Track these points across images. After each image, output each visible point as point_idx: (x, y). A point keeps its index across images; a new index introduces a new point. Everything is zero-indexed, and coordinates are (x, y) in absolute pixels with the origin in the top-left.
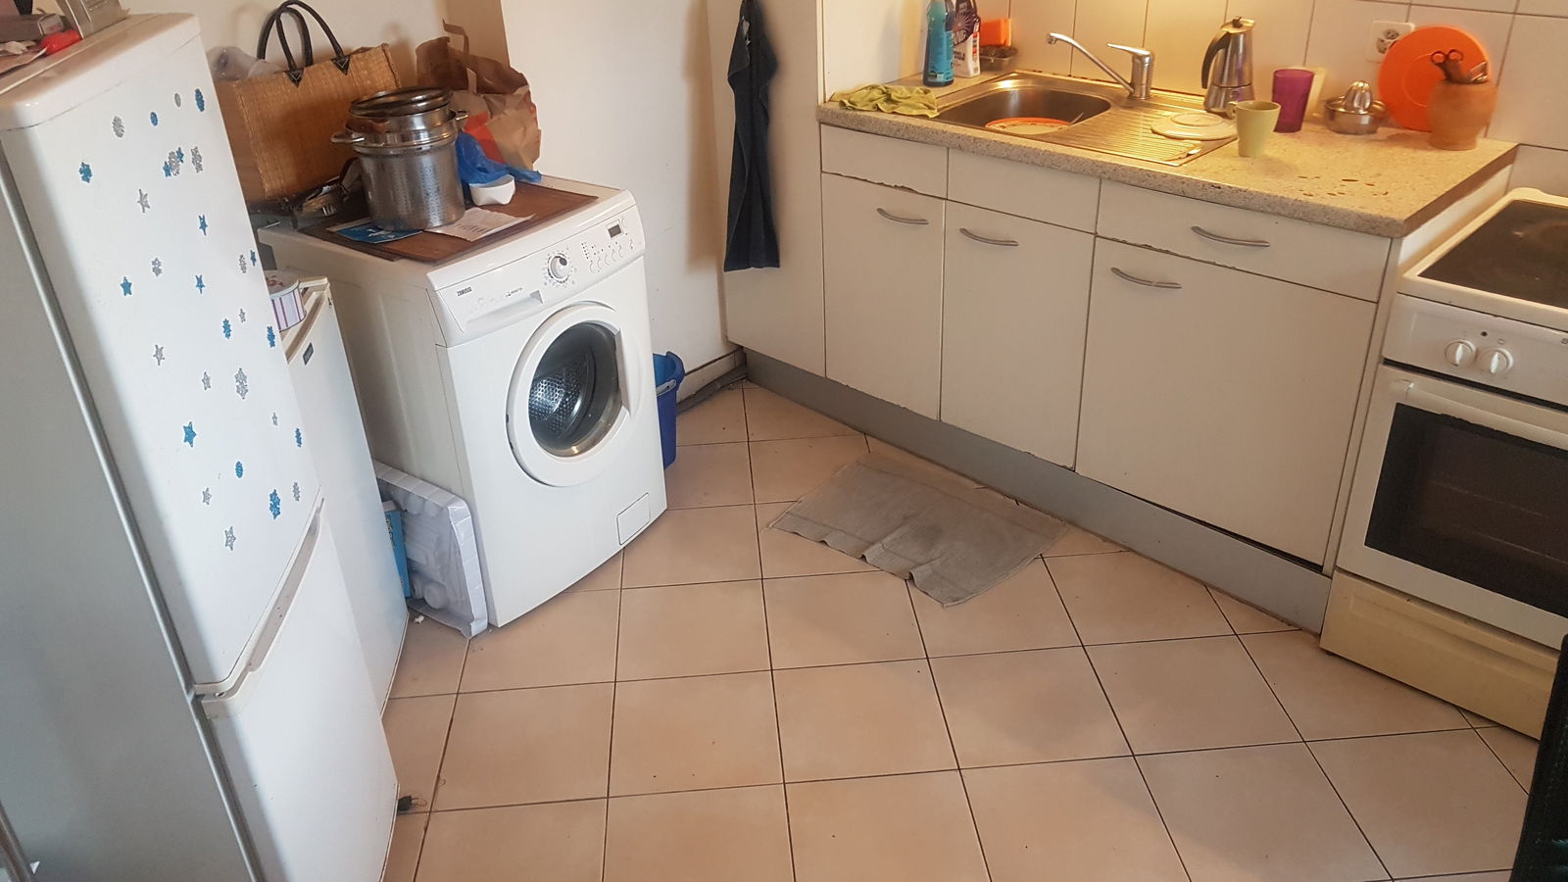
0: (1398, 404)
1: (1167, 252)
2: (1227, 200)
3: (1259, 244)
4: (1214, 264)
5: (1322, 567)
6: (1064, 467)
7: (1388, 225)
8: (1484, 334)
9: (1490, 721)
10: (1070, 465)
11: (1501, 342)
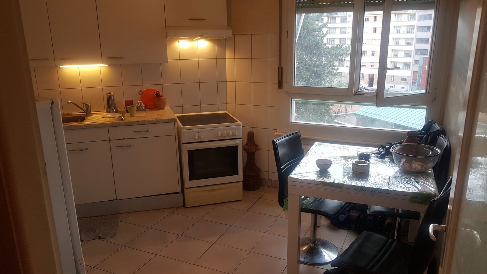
0: (188, 151)
1: (129, 139)
2: (141, 124)
3: (148, 131)
4: (141, 138)
5: (179, 192)
6: (114, 200)
7: (174, 120)
8: (198, 132)
9: (218, 203)
10: (115, 198)
11: (201, 133)
